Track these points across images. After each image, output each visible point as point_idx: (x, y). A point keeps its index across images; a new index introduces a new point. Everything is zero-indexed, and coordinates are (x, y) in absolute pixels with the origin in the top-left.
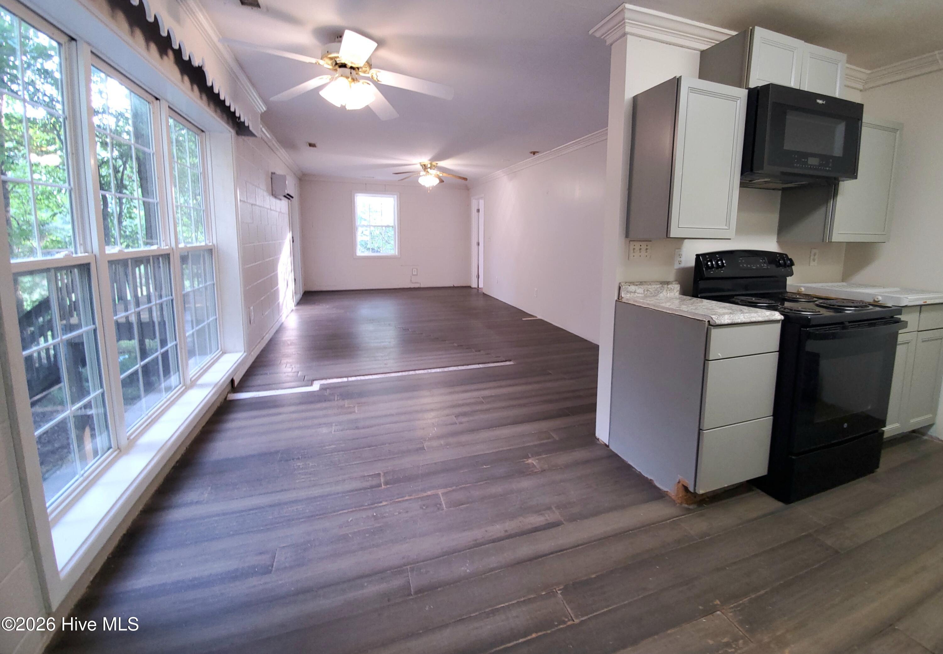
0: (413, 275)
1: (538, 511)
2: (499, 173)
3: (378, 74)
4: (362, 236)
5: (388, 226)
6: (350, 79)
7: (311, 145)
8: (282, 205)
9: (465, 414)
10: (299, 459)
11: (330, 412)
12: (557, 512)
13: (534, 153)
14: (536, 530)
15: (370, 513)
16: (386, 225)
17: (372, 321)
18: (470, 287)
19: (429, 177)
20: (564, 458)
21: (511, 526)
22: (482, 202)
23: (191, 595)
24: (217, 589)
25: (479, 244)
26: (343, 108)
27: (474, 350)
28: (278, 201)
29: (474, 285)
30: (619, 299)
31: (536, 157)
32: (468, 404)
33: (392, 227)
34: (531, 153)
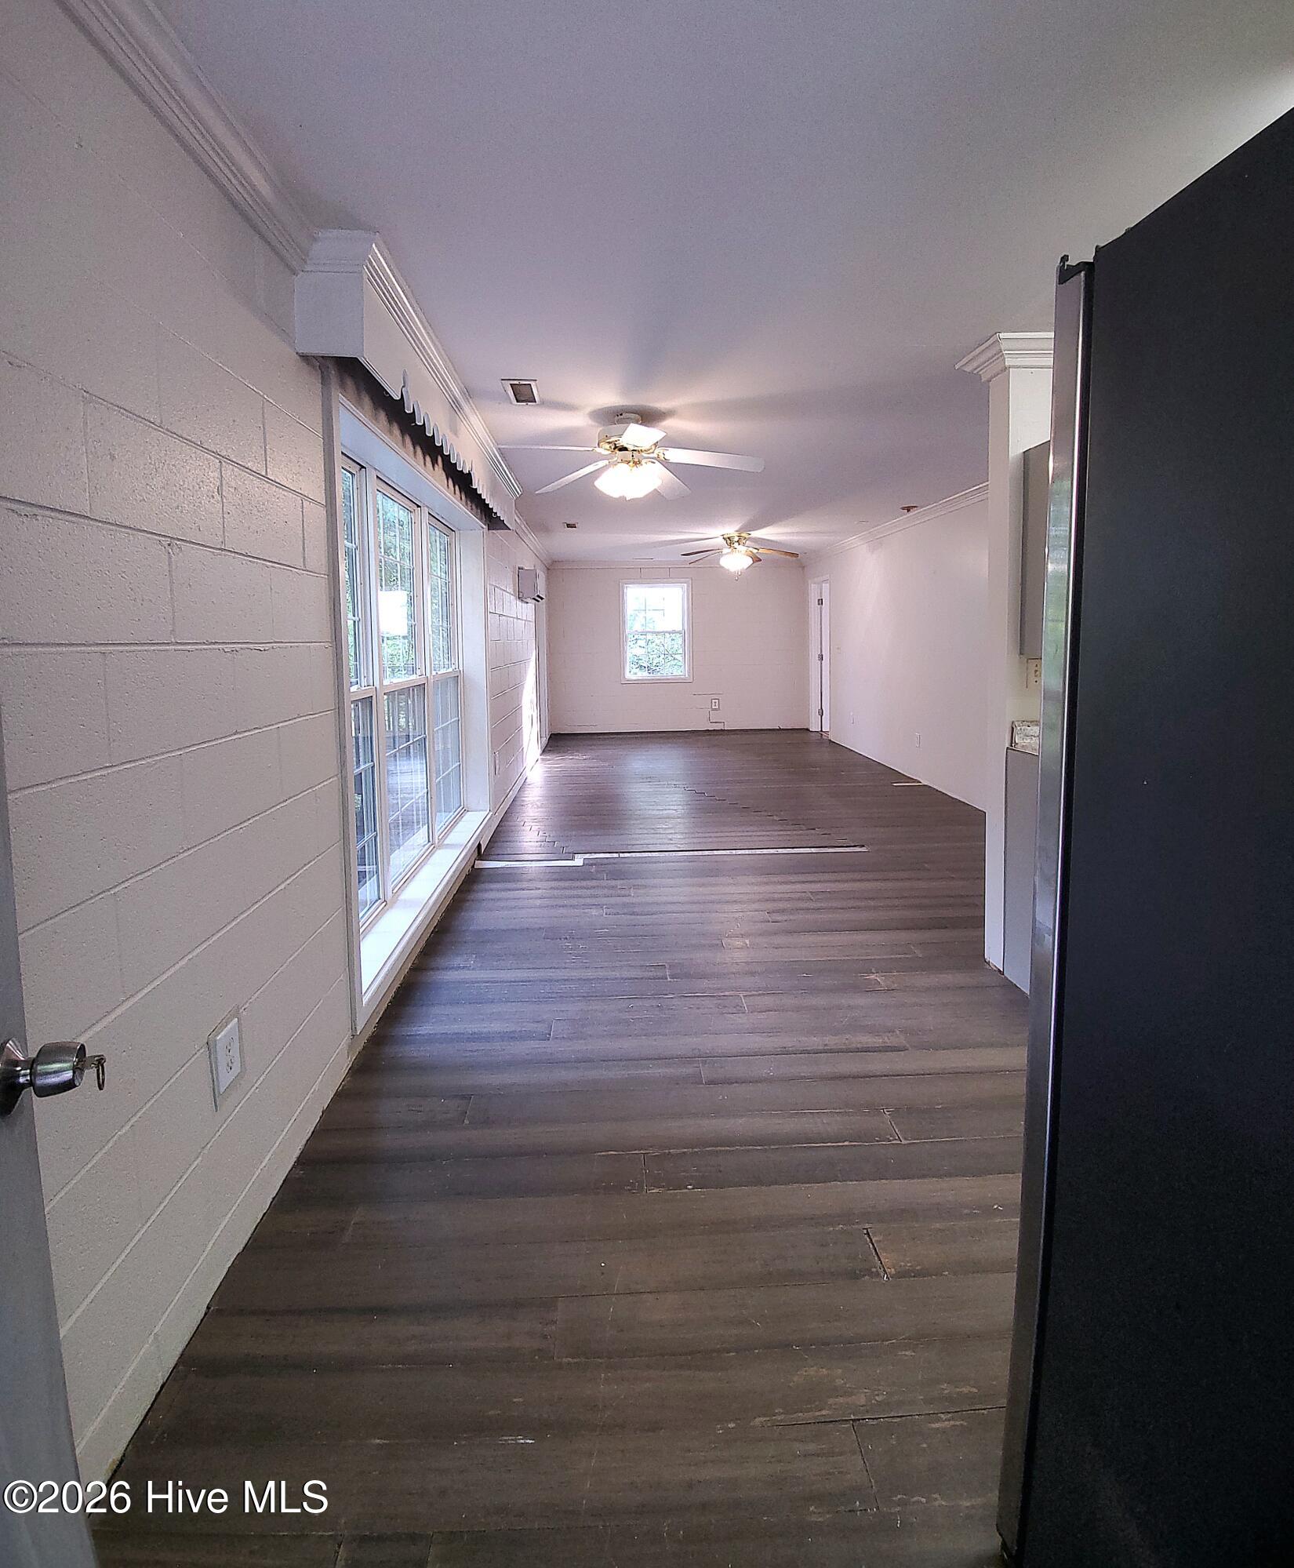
0: (713, 710)
1: (872, 1031)
2: (853, 540)
3: (665, 452)
4: (633, 651)
5: (674, 632)
6: (631, 464)
7: (569, 526)
8: (527, 610)
9: (782, 911)
10: (566, 938)
11: (599, 892)
12: (902, 1037)
13: (908, 509)
14: (867, 1050)
15: (654, 1003)
16: (670, 630)
17: (649, 779)
18: (808, 730)
19: (736, 555)
20: (923, 980)
21: (832, 1041)
22: (826, 586)
23: (475, 1046)
24: (497, 1045)
25: (822, 658)
26: (624, 498)
27: (804, 827)
28: (524, 605)
29: (815, 727)
30: (1011, 746)
31: (911, 514)
32: (789, 900)
33: (679, 632)
34: (903, 509)
